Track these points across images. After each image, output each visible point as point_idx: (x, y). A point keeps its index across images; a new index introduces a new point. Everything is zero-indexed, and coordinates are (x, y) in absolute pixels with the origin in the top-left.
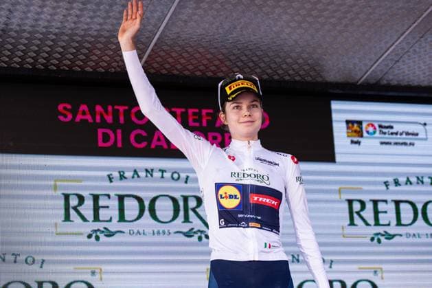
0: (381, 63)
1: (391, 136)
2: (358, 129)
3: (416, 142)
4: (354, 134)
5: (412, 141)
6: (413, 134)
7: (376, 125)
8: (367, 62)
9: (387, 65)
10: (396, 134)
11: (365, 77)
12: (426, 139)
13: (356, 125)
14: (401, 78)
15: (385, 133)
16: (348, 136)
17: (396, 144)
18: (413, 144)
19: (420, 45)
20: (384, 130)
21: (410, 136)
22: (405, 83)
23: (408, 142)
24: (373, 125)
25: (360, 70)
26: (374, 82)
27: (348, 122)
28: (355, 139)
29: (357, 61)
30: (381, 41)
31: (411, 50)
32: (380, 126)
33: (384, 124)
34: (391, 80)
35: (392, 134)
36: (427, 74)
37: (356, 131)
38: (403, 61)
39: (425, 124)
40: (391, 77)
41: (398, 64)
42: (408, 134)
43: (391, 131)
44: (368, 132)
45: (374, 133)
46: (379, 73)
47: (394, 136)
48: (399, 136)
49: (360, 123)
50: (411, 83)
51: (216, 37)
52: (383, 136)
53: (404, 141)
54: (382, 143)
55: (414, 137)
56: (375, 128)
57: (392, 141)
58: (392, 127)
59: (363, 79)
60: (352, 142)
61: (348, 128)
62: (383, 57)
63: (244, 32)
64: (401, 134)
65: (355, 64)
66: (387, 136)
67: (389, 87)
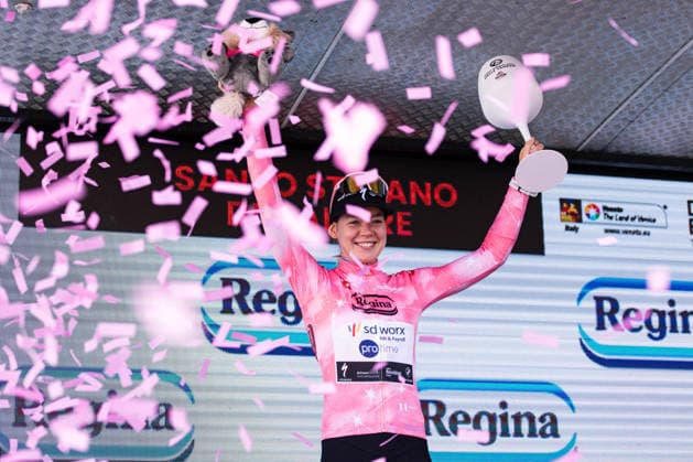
0: (610, 123)
1: (619, 222)
2: (575, 211)
3: (652, 231)
4: (570, 217)
5: (647, 230)
6: (649, 220)
7: (600, 205)
8: (592, 121)
9: (618, 126)
10: (627, 219)
11: (588, 141)
12: (666, 227)
13: (572, 206)
14: (636, 144)
15: (611, 218)
16: (562, 220)
17: (626, 232)
18: (648, 234)
19: (665, 101)
20: (610, 214)
21: (645, 223)
22: (639, 151)
23: (642, 230)
24: (595, 207)
25: (582, 132)
26: (600, 148)
27: (562, 201)
28: (572, 225)
29: (577, 120)
30: (611, 94)
31: (651, 107)
32: (605, 208)
33: (609, 205)
34: (623, 146)
35: (621, 219)
36: (672, 139)
37: (572, 214)
38: (640, 122)
39: (665, 207)
40: (623, 143)
41: (632, 125)
42: (642, 219)
43: (620, 214)
44: (588, 215)
45: (597, 216)
46: (606, 137)
47: (624, 222)
48: (629, 221)
49: (578, 203)
50: (648, 152)
51: (392, 82)
52: (607, 221)
53: (635, 229)
54: (607, 231)
55: (650, 224)
56: (598, 211)
57: (621, 228)
58: (620, 210)
59: (585, 144)
60: (567, 228)
61: (562, 209)
62: (614, 115)
63: (429, 78)
64: (633, 219)
65: (575, 124)
66: (614, 221)
67: (620, 156)
